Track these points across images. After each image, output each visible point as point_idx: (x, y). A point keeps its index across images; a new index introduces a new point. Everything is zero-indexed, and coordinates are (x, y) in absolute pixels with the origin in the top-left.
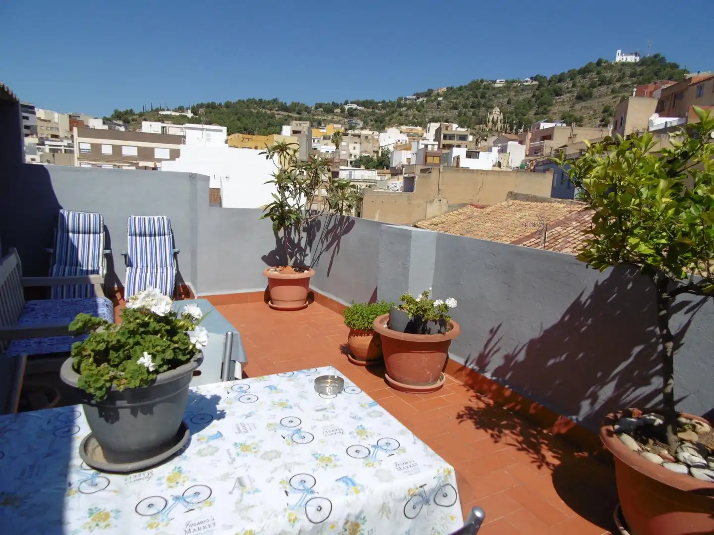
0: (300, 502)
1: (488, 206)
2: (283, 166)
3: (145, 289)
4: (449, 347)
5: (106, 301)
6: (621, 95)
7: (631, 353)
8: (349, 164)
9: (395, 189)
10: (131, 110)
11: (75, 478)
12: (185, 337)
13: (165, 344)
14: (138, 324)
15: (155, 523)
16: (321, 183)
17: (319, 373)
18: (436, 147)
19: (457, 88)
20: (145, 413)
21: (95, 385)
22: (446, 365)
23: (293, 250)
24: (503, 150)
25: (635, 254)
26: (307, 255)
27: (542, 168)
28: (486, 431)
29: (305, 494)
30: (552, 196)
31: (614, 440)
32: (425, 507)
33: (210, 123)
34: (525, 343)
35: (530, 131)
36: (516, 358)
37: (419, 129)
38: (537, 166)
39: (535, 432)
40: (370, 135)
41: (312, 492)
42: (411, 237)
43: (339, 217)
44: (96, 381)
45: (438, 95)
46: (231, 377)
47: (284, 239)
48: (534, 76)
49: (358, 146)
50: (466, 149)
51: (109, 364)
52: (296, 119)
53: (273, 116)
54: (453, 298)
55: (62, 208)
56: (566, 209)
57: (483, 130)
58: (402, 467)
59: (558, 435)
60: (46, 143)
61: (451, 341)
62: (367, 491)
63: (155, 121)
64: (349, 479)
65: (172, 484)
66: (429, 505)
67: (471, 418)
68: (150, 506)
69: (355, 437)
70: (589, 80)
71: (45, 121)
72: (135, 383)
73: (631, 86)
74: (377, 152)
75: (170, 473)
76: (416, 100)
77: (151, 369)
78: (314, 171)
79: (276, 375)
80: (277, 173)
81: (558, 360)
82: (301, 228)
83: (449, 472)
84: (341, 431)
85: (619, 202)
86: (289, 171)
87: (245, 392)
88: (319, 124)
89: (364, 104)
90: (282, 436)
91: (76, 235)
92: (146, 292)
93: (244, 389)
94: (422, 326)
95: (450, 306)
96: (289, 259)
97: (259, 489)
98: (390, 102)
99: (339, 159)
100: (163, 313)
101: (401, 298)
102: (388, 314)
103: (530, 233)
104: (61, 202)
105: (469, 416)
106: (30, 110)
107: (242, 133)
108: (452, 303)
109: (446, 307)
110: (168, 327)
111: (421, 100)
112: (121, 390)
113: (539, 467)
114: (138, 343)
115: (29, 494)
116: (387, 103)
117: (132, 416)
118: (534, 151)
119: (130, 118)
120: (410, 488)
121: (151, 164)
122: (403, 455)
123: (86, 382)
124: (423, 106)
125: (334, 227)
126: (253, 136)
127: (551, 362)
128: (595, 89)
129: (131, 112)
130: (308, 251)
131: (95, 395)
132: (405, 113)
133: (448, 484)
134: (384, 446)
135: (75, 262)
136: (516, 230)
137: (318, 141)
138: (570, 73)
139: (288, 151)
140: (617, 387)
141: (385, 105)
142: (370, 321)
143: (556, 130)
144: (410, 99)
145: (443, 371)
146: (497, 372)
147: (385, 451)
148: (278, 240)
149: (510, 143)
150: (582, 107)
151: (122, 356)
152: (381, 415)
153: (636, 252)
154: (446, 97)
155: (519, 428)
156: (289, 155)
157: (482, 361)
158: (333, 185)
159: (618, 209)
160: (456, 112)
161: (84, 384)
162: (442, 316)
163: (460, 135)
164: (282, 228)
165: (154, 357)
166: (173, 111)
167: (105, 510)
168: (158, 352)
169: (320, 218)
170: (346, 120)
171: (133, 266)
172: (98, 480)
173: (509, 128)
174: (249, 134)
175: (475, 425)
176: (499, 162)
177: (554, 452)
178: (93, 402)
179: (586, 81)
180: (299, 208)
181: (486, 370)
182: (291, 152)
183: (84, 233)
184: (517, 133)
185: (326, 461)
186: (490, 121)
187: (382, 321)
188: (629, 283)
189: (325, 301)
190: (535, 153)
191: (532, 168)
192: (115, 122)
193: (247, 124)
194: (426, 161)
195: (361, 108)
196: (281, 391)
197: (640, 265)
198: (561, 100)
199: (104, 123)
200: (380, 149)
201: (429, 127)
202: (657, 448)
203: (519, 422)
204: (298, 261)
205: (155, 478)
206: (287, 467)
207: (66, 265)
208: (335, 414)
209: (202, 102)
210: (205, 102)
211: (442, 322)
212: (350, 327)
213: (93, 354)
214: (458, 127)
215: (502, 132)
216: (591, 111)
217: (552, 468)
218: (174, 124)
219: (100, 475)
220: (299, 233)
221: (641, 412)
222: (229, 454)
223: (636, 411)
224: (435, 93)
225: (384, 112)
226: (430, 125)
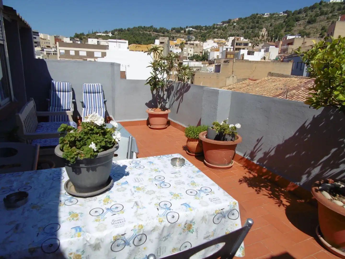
0: (165, 213)
1: (258, 79)
2: (156, 58)
3: (92, 114)
4: (236, 148)
5: (74, 123)
6: (332, 20)
7: (330, 152)
8: (188, 58)
9: (210, 71)
10: (83, 33)
11: (62, 198)
12: (110, 136)
13: (101, 139)
14: (89, 129)
15: (98, 219)
16: (174, 67)
17: (173, 157)
18: (232, 50)
19: (244, 18)
20: (93, 170)
21: (70, 156)
22: (234, 157)
23: (160, 100)
24: (267, 51)
25: (336, 100)
26: (167, 103)
27: (287, 59)
28: (253, 188)
29: (167, 210)
30: (292, 74)
31: (319, 194)
32: (223, 219)
33: (120, 39)
34: (275, 146)
35: (281, 40)
36: (270, 154)
37: (224, 40)
38: (285, 59)
39: (277, 190)
40: (198, 44)
41: (170, 209)
42: (218, 93)
43: (183, 84)
44: (71, 155)
45: (234, 22)
46: (131, 157)
47: (156, 95)
48: (285, 11)
49: (192, 49)
50: (248, 50)
51: (76, 147)
52: (162, 36)
53: (150, 35)
54: (239, 124)
55: (53, 80)
56: (298, 81)
57: (257, 40)
58: (212, 200)
59: (290, 191)
60: (45, 50)
61: (237, 145)
62: (196, 210)
63: (94, 38)
64: (188, 205)
65: (105, 203)
66: (226, 218)
67: (246, 182)
68: (96, 212)
69: (190, 186)
70: (315, 12)
71: (44, 39)
72: (88, 156)
73: (337, 15)
74: (202, 52)
75: (104, 198)
76: (222, 25)
77: (95, 150)
78: (171, 61)
79: (152, 157)
80: (153, 62)
81: (291, 155)
82: (164, 90)
83: (236, 204)
84: (183, 183)
85: (329, 73)
86: (158, 61)
87: (138, 164)
88: (173, 38)
89: (196, 28)
90: (156, 184)
91: (60, 93)
92: (92, 115)
93: (138, 163)
94: (223, 137)
95: (237, 127)
96: (158, 105)
97: (145, 207)
98: (209, 26)
99: (183, 56)
100: (100, 124)
101: (213, 123)
102: (206, 131)
103: (279, 93)
104: (52, 77)
105: (245, 181)
106: (37, 34)
107: (136, 44)
108: (238, 126)
109: (235, 128)
110: (103, 131)
111: (225, 25)
112: (82, 159)
113: (279, 206)
114: (89, 138)
115: (43, 204)
116: (208, 27)
117: (87, 172)
118: (283, 51)
119: (82, 37)
120: (217, 210)
121: (92, 60)
122: (213, 195)
123: (66, 155)
124: (226, 28)
125: (180, 89)
126: (141, 45)
127: (288, 156)
128: (318, 18)
129: (83, 34)
130: (167, 101)
131: (70, 161)
132: (216, 32)
133: (235, 209)
134: (204, 190)
135: (60, 106)
136: (272, 92)
137: (173, 47)
138: (305, 9)
139: (158, 51)
140: (321, 169)
141: (206, 28)
142: (197, 134)
143: (295, 40)
144: (220, 25)
145: (233, 159)
146: (260, 160)
147: (204, 192)
148: (153, 95)
149: (270, 47)
150: (310, 27)
151: (82, 144)
152: (202, 176)
153: (337, 99)
154: (238, 23)
155: (269, 187)
156: (158, 53)
157: (252, 155)
158: (180, 68)
159: (329, 76)
160: (243, 31)
161: (65, 156)
162: (233, 132)
163: (244, 43)
164: (155, 89)
165: (96, 145)
166: (103, 33)
167: (76, 213)
168: (98, 142)
169: (173, 84)
170: (187, 36)
171: (85, 108)
172: (72, 200)
173: (270, 39)
174: (139, 44)
175: (248, 185)
176: (264, 57)
177: (286, 199)
178: (70, 165)
179: (313, 13)
180: (163, 79)
181: (254, 159)
182: (159, 51)
183: (63, 92)
184: (274, 41)
185: (176, 196)
186: (261, 35)
187: (203, 135)
188: (331, 116)
189: (175, 125)
190: (284, 52)
191: (282, 60)
192: (75, 39)
193: (138, 39)
194: (227, 57)
195: (194, 30)
196: (155, 164)
197: (339, 106)
198: (299, 24)
199: (71, 40)
200: (204, 51)
201: (229, 39)
202: (341, 198)
203: (270, 184)
204: (163, 106)
205: (98, 200)
206: (158, 198)
207: (55, 107)
208: (180, 175)
209: (116, 28)
210: (118, 28)
211: (233, 135)
212: (188, 137)
213: (69, 143)
214: (244, 39)
215: (266, 41)
216: (315, 29)
217: (285, 206)
218: (103, 40)
219: (74, 198)
220: (163, 92)
221: (333, 181)
222: (132, 191)
223: (331, 180)
224: (232, 21)
225: (206, 31)
226: (229, 38)
